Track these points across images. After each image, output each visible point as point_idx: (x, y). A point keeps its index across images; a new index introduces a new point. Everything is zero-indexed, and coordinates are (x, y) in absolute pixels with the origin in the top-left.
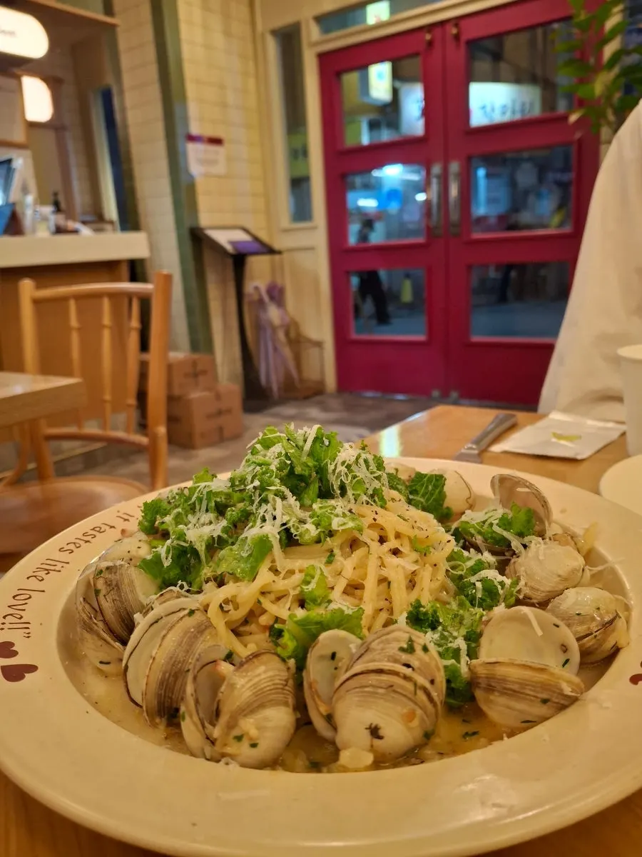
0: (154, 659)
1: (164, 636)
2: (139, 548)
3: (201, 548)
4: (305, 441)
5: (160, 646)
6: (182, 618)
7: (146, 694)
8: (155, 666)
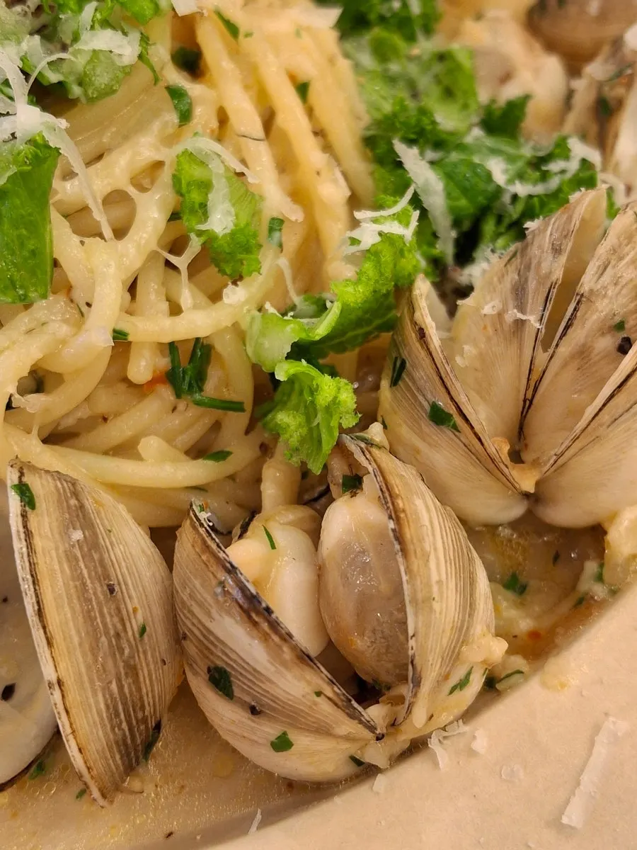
0: (60, 682)
5: (50, 643)
6: (28, 534)
8: (73, 696)
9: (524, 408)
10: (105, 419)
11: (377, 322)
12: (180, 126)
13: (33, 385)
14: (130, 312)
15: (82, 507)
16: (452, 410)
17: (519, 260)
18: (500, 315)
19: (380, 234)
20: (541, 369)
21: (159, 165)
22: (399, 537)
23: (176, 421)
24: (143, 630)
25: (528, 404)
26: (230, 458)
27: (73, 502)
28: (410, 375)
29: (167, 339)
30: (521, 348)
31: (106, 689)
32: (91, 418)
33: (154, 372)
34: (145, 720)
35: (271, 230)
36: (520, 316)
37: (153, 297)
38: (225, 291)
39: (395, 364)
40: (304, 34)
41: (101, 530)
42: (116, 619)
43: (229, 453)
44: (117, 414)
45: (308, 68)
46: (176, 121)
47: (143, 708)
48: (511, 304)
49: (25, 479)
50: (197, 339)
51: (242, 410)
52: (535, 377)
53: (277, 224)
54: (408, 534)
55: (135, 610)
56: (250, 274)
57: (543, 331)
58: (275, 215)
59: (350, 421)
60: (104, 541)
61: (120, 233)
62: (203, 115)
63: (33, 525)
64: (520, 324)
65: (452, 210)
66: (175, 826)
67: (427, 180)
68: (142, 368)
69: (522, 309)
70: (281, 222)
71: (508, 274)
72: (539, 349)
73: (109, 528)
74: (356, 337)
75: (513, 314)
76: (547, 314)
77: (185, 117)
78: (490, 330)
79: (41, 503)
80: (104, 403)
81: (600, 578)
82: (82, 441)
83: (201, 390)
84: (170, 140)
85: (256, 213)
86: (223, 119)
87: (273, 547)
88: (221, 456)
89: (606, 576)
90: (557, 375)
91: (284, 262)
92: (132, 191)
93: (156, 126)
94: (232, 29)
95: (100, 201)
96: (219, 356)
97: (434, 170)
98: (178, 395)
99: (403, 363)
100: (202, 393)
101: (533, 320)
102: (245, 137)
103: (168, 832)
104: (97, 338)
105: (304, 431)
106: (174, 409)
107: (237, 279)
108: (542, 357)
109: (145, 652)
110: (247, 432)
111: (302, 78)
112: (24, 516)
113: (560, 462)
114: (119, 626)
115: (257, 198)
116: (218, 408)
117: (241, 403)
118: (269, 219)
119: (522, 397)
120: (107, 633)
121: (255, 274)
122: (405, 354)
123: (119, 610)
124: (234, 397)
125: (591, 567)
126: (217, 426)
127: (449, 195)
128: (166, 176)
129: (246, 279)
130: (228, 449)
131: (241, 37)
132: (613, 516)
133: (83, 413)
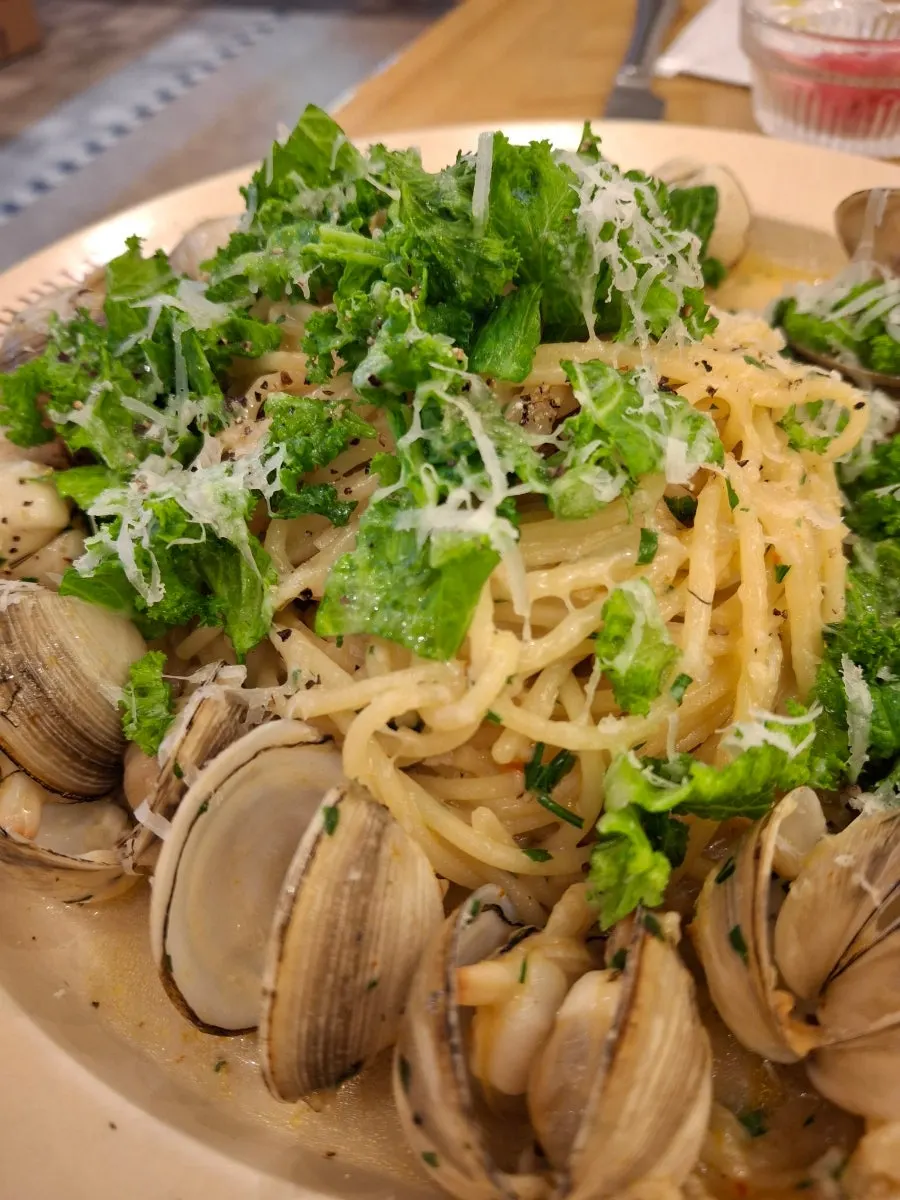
0: (274, 995)
1: (284, 928)
2: (27, 504)
3: (237, 531)
4: (468, 189)
5: (281, 958)
6: (313, 854)
7: (273, 1073)
8: (282, 1010)
9: (833, 971)
10: (462, 776)
11: (747, 807)
12: (637, 565)
13: (414, 724)
14: (517, 701)
15: (377, 850)
16: (750, 944)
17: (893, 828)
18: (850, 871)
19: (765, 741)
20: (864, 946)
21: (603, 589)
22: (613, 1050)
23: (516, 806)
24: (373, 984)
25: (837, 972)
26: (548, 862)
27: (372, 842)
28: (732, 885)
29: (538, 738)
30: (854, 913)
31: (313, 1020)
32: (451, 767)
33: (516, 757)
34: (343, 1057)
35: (676, 684)
36: (866, 885)
37: (544, 697)
38: (604, 719)
39: (726, 865)
40: (803, 524)
41: (381, 878)
42: (351, 964)
43: (550, 857)
44: (473, 775)
45: (792, 553)
46: (635, 560)
47: (345, 1047)
48: (864, 867)
49: (341, 806)
50: (564, 751)
51: (580, 826)
52: (856, 949)
53: (684, 681)
54: (625, 1052)
55: (374, 964)
56: (636, 713)
57: (881, 912)
58: (687, 672)
59: (653, 900)
60: (379, 889)
61: (539, 631)
62: (664, 564)
63: (321, 850)
64: (861, 894)
65: (873, 735)
66: (341, 1149)
67: (859, 699)
68: (504, 751)
69: (871, 877)
70: (690, 680)
71: (876, 835)
72: (873, 925)
73: (391, 879)
74: (721, 811)
75: (859, 878)
76: (892, 898)
77: (646, 559)
78: (834, 879)
79: (341, 831)
80: (466, 761)
81: (836, 1175)
82: (439, 783)
83: (549, 791)
84: (620, 575)
85: (669, 664)
86: (683, 572)
87: (522, 980)
88: (542, 856)
89: (846, 1176)
90: (878, 960)
91: (673, 717)
92: (569, 604)
93: (616, 558)
94: (734, 500)
95: (531, 600)
96: (580, 772)
97: (871, 691)
98: (528, 787)
99: (732, 869)
100: (549, 795)
101: (876, 894)
102: (695, 595)
103: (332, 1151)
104: (467, 714)
105: (613, 882)
106: (521, 796)
107: (623, 713)
108: (872, 933)
109: (366, 1004)
110: (580, 845)
111: (785, 562)
112: (318, 839)
113: (840, 1046)
114: (351, 971)
115: (677, 651)
116: (558, 814)
117: (581, 820)
118: (678, 674)
119: (836, 960)
120: (336, 972)
121: (640, 716)
122: (738, 862)
123: (357, 958)
124: (578, 811)
125: (834, 1157)
126: (555, 827)
127: (875, 722)
128: (601, 601)
129: (631, 718)
130: (550, 852)
131: (738, 507)
132: (882, 1122)
133: (447, 762)
